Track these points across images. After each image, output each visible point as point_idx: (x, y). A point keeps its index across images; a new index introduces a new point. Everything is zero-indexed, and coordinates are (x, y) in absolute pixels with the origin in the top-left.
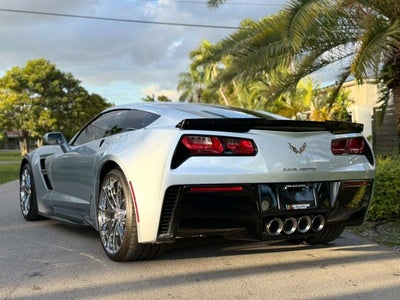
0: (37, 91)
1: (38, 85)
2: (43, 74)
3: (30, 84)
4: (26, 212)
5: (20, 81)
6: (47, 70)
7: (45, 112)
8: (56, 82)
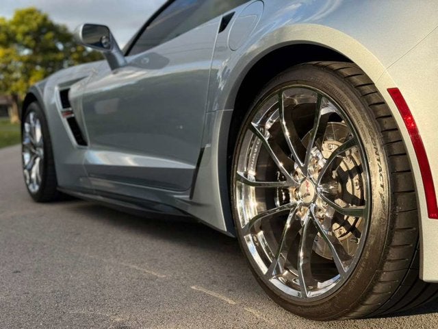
0: (27, 47)
1: (28, 38)
2: (34, 25)
3: (19, 37)
4: (35, 188)
5: (7, 33)
6: (39, 20)
7: (37, 71)
8: (50, 35)
